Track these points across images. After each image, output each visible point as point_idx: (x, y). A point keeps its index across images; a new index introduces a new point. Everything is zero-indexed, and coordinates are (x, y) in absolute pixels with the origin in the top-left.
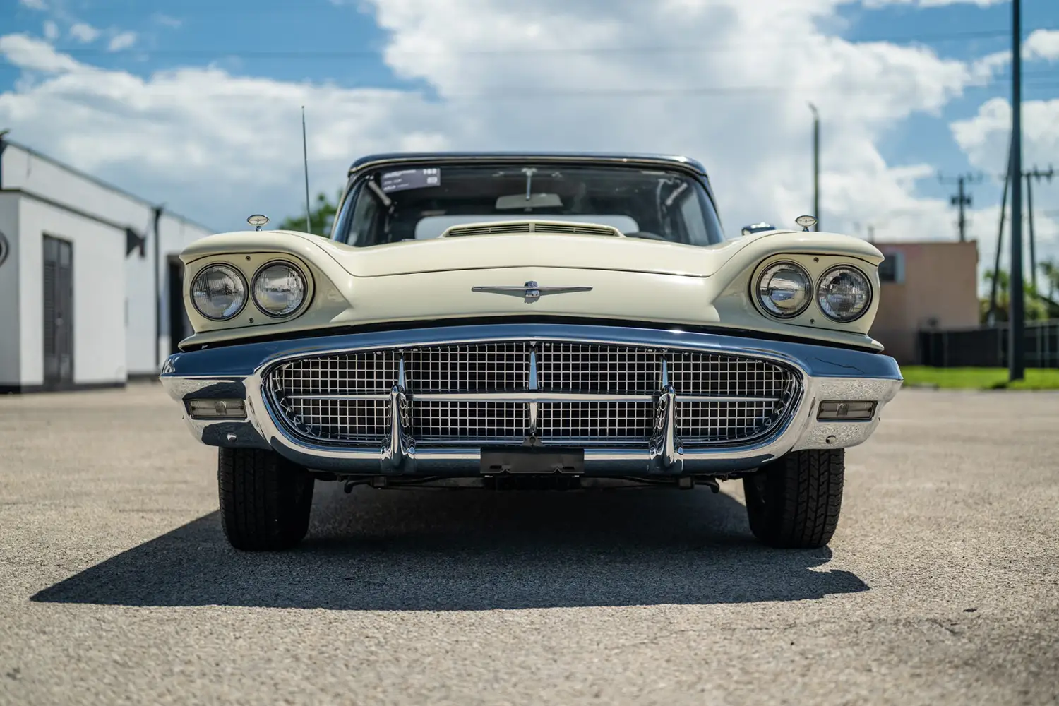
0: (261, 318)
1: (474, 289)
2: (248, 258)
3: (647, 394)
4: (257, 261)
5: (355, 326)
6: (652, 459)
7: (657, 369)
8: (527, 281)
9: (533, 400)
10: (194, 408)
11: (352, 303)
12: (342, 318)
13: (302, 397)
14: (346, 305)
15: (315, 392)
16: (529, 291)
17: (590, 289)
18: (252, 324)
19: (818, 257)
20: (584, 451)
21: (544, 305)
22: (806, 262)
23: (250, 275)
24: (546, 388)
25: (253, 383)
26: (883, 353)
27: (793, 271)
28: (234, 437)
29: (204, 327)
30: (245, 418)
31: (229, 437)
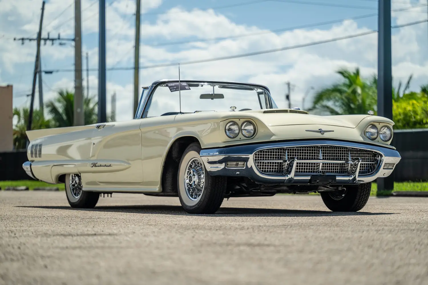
0: (243, 138)
1: (306, 131)
2: (240, 120)
3: (344, 161)
4: (242, 120)
5: (278, 141)
6: (351, 179)
7: (348, 154)
8: (319, 129)
9: (321, 162)
10: (228, 164)
11: (274, 134)
12: (273, 138)
13: (262, 161)
14: (273, 135)
15: (261, 160)
16: (321, 131)
17: (333, 131)
18: (240, 140)
19: (380, 123)
20: (336, 177)
21: (326, 135)
22: (377, 124)
23: (240, 125)
24: (323, 159)
26: (396, 150)
27: (374, 126)
28: (239, 173)
29: (227, 140)
30: (244, 167)
31: (237, 173)
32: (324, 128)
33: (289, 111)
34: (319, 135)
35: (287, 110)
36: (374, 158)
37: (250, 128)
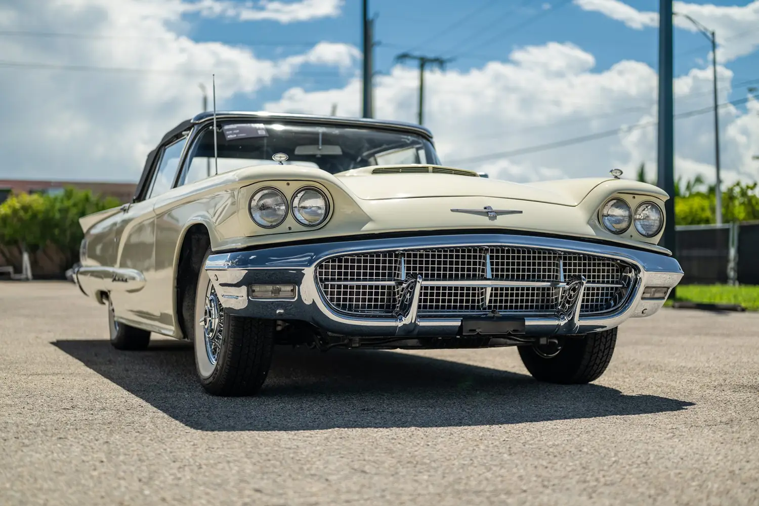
0: (296, 227)
1: (452, 210)
2: (288, 184)
3: (548, 281)
4: (295, 186)
5: (380, 234)
6: (562, 325)
7: (557, 267)
8: (485, 206)
9: (488, 285)
10: (254, 291)
11: (372, 218)
12: (368, 228)
13: (342, 283)
14: (369, 219)
15: (339, 280)
16: (487, 212)
17: (521, 212)
18: (290, 231)
19: (636, 196)
20: (524, 320)
21: (501, 222)
22: (628, 198)
23: (289, 197)
24: (496, 278)
25: (309, 272)
26: (671, 256)
27: (620, 203)
28: (282, 311)
29: (256, 232)
30: (294, 298)
31: (278, 311)
32: (496, 205)
33: (430, 169)
34: (484, 222)
35: (428, 168)
36: (621, 275)
37: (317, 203)
